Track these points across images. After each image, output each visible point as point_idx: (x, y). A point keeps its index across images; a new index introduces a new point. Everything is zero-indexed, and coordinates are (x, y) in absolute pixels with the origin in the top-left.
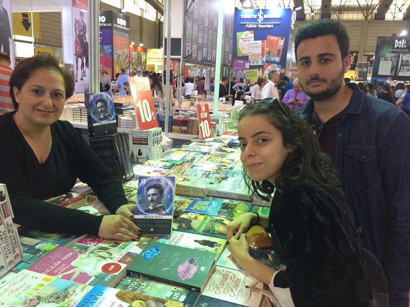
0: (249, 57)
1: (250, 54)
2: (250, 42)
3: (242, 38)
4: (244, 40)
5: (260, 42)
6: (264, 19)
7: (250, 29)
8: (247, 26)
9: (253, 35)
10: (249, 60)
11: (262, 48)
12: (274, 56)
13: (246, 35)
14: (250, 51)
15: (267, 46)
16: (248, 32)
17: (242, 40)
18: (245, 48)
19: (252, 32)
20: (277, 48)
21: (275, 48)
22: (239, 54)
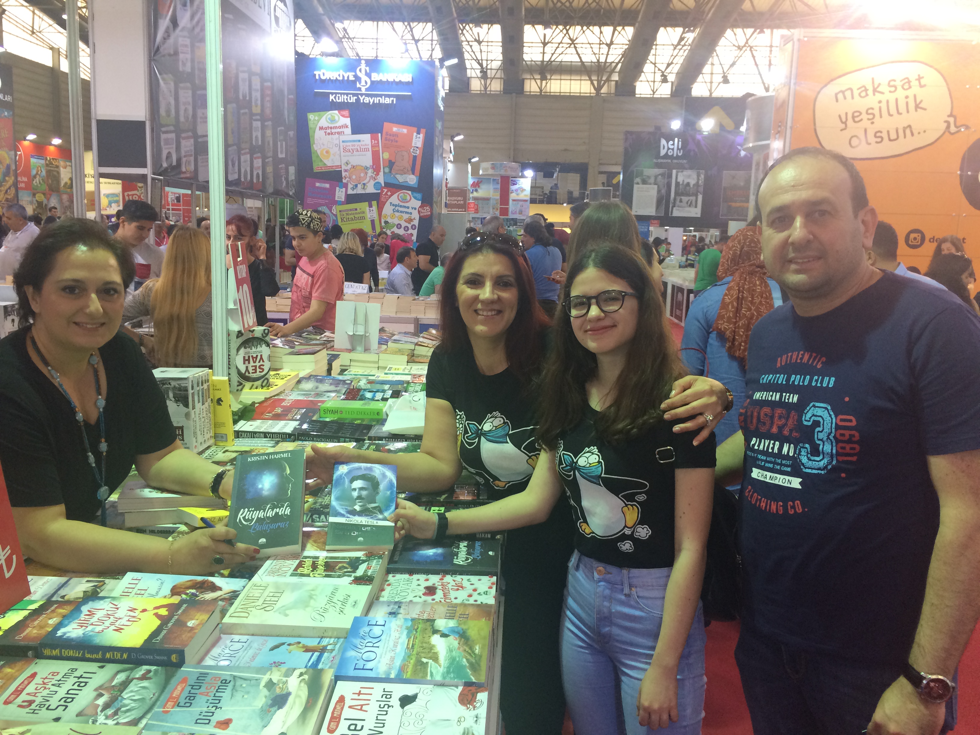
0: (344, 174)
1: (344, 167)
2: (343, 138)
3: (321, 128)
4: (328, 131)
5: (366, 138)
6: (373, 82)
7: (340, 107)
8: (332, 97)
9: (347, 121)
10: (344, 181)
11: (372, 151)
12: (403, 172)
13: (333, 121)
14: (344, 160)
15: (386, 148)
16: (336, 112)
17: (322, 132)
18: (332, 151)
19: (346, 113)
20: (409, 153)
21: (405, 153)
22: (317, 167)
